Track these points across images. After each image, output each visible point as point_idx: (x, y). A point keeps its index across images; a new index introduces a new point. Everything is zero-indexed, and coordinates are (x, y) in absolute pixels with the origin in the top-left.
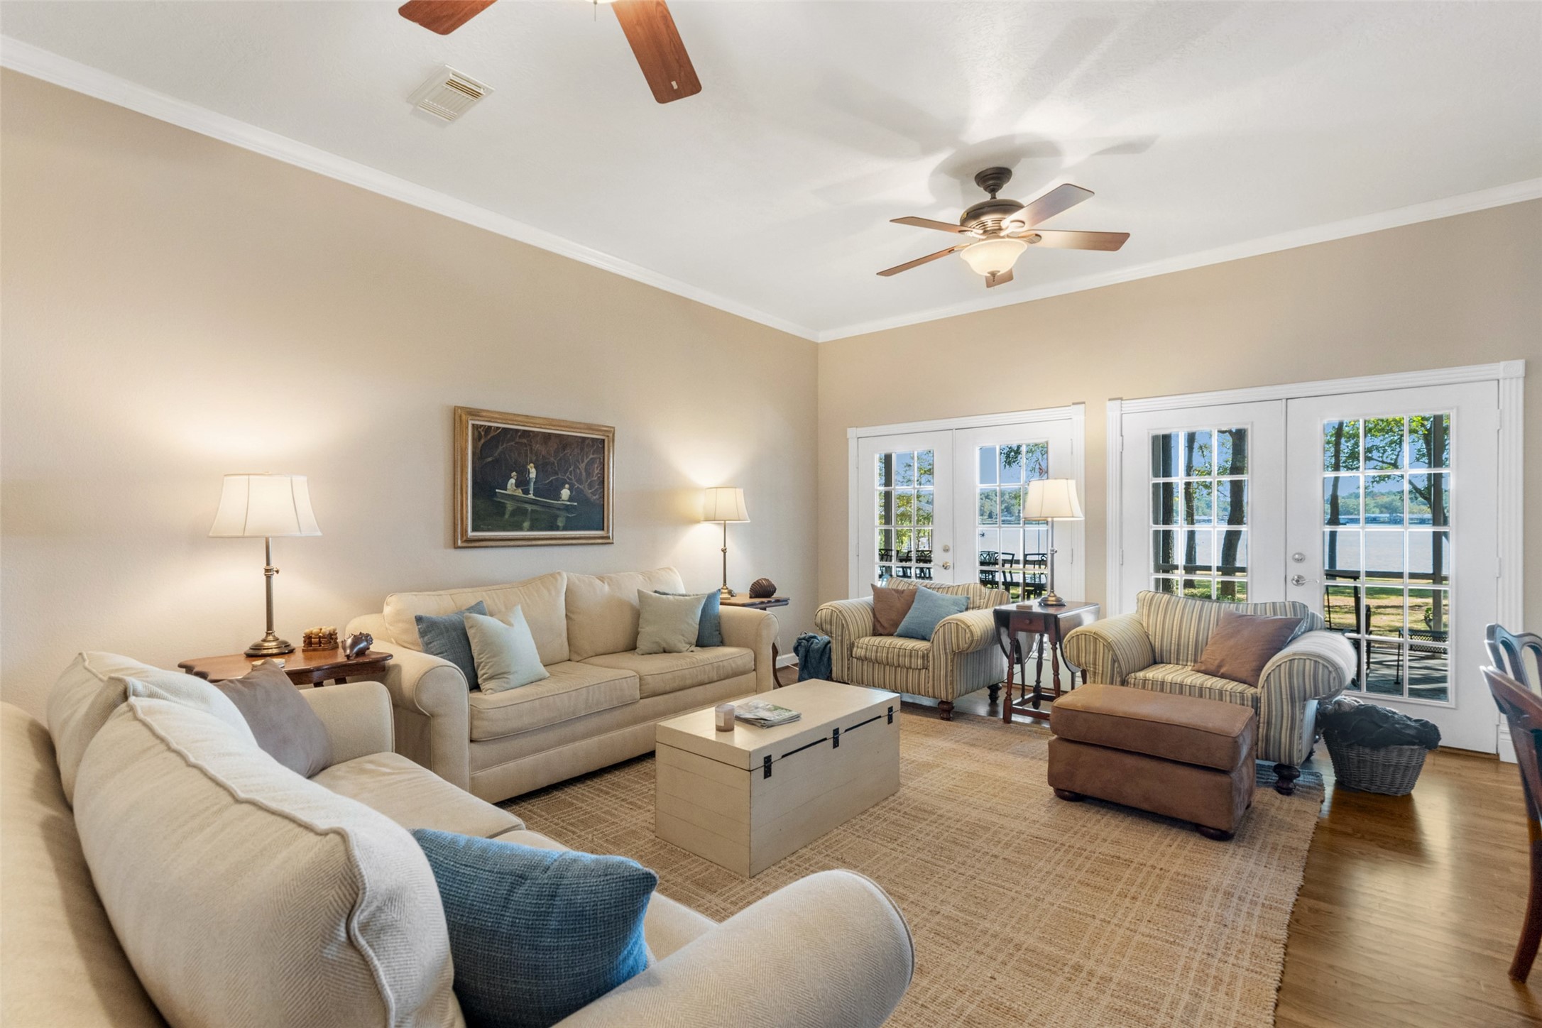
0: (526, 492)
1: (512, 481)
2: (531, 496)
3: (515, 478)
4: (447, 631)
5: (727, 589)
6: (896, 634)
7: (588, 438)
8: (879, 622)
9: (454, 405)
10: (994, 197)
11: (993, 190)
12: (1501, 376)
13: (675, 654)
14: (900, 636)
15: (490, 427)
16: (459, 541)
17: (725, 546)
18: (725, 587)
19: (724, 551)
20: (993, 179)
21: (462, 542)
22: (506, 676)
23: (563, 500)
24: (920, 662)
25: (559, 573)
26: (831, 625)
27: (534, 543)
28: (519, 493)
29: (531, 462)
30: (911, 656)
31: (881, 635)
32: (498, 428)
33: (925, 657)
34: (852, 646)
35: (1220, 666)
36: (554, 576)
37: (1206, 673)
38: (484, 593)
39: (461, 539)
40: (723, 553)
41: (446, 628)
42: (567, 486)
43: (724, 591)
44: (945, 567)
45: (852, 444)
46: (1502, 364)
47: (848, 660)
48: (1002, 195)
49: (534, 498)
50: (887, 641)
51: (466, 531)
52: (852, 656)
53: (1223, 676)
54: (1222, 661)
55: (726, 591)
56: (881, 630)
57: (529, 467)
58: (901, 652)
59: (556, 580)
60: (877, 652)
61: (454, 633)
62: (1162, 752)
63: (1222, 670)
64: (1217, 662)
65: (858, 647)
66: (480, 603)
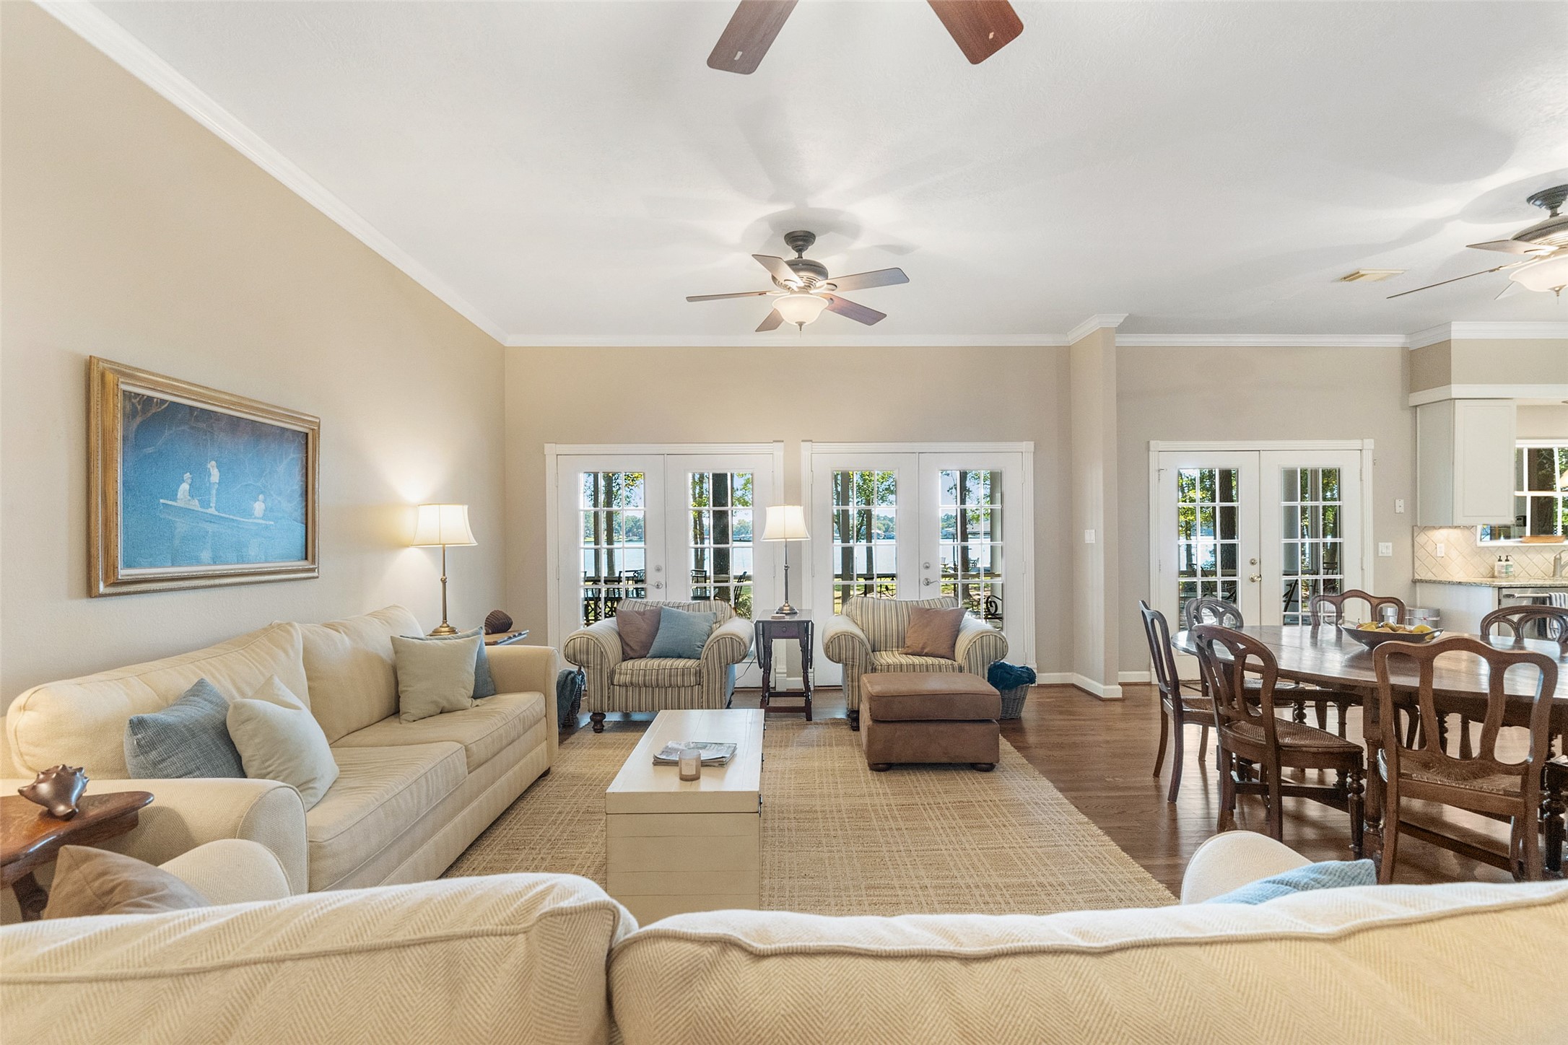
0: (205, 504)
1: (185, 487)
2: (212, 511)
3: (189, 481)
4: (194, 736)
5: (448, 626)
6: (648, 655)
7: (287, 430)
8: (628, 645)
9: (87, 354)
10: (800, 257)
11: (800, 250)
12: (1024, 450)
13: (460, 712)
14: (653, 657)
15: (150, 399)
16: (101, 585)
17: (444, 575)
18: (445, 625)
19: (444, 582)
20: (801, 240)
21: (106, 586)
22: (311, 785)
23: (255, 518)
24: (693, 679)
25: (289, 624)
26: (588, 654)
27: (217, 581)
28: (195, 505)
29: (213, 459)
30: (683, 675)
31: (632, 658)
32: (163, 401)
33: (699, 673)
34: (613, 673)
35: (923, 648)
36: (284, 628)
37: (913, 654)
38: (190, 665)
39: (105, 582)
40: (441, 584)
41: (189, 729)
42: (261, 497)
43: (443, 629)
44: (658, 587)
45: (550, 461)
46: (1024, 443)
47: (609, 689)
48: (807, 255)
49: (216, 513)
50: (641, 663)
51: (115, 568)
52: (613, 684)
53: (927, 655)
54: (925, 643)
55: (447, 629)
56: (632, 654)
57: (209, 466)
58: (672, 672)
59: (288, 632)
60: (645, 676)
61: (205, 737)
62: (956, 716)
63: (925, 651)
64: (921, 645)
65: (620, 674)
66: (201, 683)
